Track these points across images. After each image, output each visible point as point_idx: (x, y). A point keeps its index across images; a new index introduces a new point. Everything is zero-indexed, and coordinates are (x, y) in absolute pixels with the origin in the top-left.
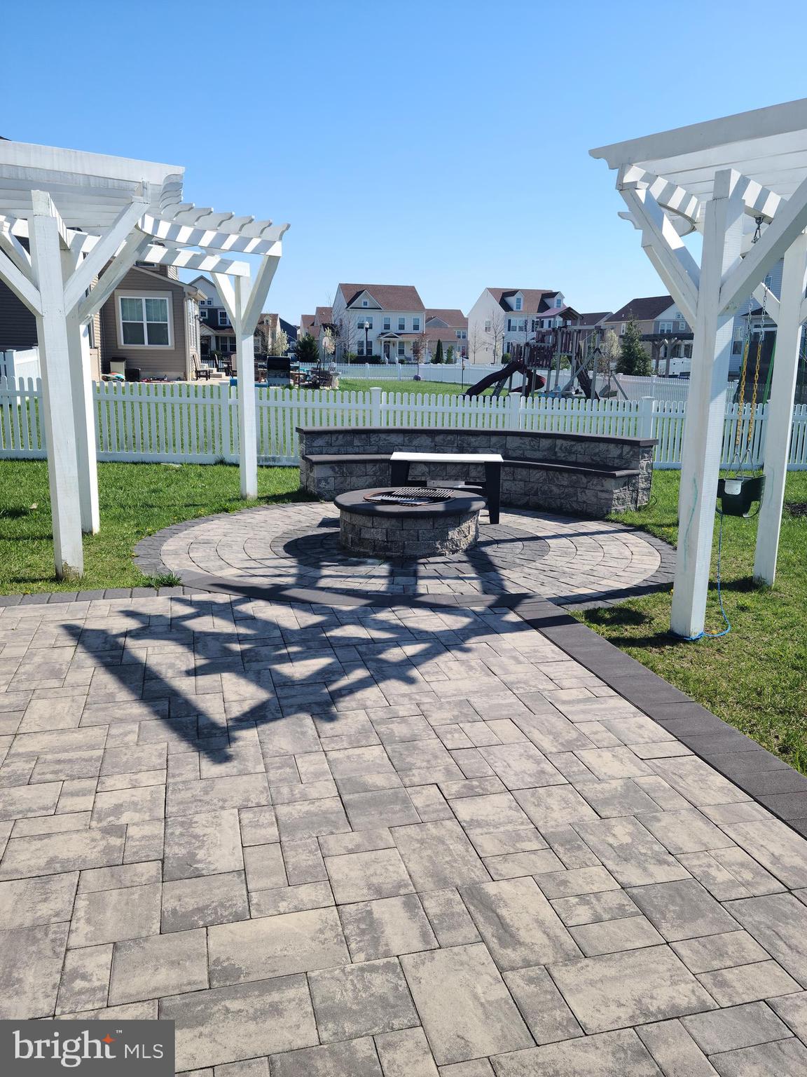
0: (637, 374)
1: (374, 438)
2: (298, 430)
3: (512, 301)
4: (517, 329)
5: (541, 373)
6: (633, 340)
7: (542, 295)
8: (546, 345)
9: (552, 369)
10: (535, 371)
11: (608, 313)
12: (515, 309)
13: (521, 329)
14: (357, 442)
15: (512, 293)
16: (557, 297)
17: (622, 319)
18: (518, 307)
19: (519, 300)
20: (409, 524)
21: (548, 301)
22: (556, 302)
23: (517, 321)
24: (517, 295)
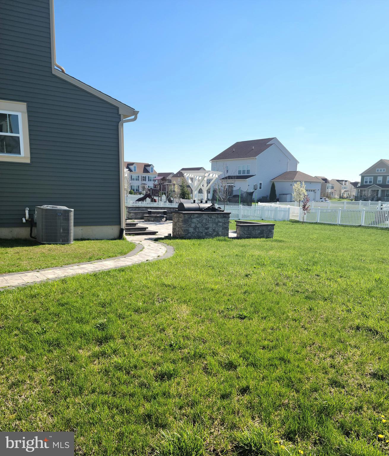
0: (186, 199)
1: (140, 208)
2: (126, 207)
3: (132, 167)
4: (135, 180)
5: (155, 198)
6: (184, 188)
7: (145, 165)
8: (157, 189)
9: (159, 197)
10: (154, 197)
11: (172, 173)
12: (133, 171)
13: (137, 180)
14: (137, 209)
15: (132, 164)
16: (151, 167)
17: (178, 177)
18: (135, 170)
19: (135, 167)
20: (157, 218)
21: (147, 168)
22: (150, 169)
23: (134, 176)
24: (134, 165)
